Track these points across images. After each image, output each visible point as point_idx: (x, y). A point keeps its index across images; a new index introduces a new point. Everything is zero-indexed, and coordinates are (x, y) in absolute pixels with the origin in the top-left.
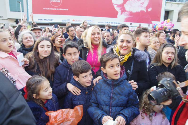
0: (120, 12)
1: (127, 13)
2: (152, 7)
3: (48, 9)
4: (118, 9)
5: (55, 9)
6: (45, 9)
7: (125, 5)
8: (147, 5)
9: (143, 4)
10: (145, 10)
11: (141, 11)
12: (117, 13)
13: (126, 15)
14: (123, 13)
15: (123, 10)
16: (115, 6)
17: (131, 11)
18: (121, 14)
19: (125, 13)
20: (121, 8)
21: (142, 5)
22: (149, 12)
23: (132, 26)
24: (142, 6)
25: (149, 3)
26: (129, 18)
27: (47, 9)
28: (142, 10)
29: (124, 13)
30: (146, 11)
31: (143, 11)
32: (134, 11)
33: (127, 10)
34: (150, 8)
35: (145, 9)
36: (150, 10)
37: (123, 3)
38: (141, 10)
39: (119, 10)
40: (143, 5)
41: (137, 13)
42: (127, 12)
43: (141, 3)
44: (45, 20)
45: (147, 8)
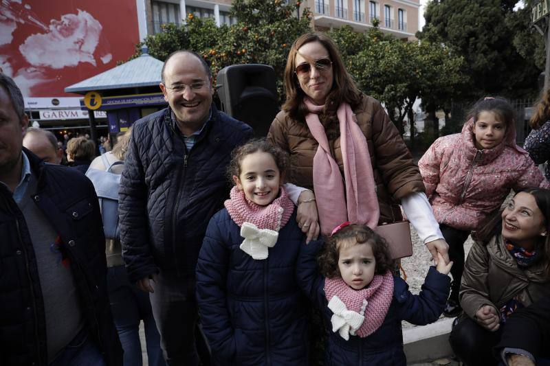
1: (35, 71)
2: (111, 52)
8: (97, 48)
9: (82, 43)
10: (93, 61)
13: (34, 77)
14: (21, 70)
17: (46, 65)
18: (15, 75)
19: (26, 70)
20: (7, 56)
21: (80, 48)
22: (107, 64)
23: (60, 106)
24: (80, 50)
25: (100, 40)
26: (43, 85)
28: (83, 61)
29: (24, 72)
30: (97, 62)
31: (87, 63)
32: (58, 65)
33: (32, 62)
34: (106, 54)
35: (93, 57)
36: (106, 60)
37: (13, 41)
38: (79, 60)
39: (4, 63)
40: (84, 48)
42: (32, 69)
43: (76, 40)
45: (97, 55)
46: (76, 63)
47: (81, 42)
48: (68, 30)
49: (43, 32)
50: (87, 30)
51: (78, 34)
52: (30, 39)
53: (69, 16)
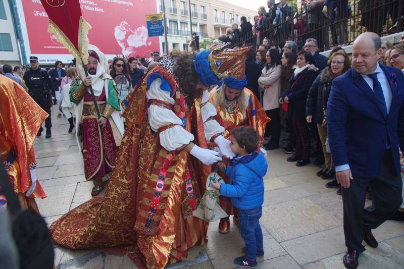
0: (123, 47)
2: (151, 42)
3: (50, 47)
4: (121, 45)
5: (58, 47)
6: (46, 47)
7: (127, 40)
8: (147, 39)
10: (145, 44)
11: (143, 45)
12: (121, 49)
13: (130, 51)
14: (127, 48)
15: (127, 46)
16: (119, 42)
18: (126, 50)
20: (124, 43)
24: (142, 41)
26: (133, 53)
27: (48, 47)
30: (147, 45)
31: (144, 45)
32: (137, 46)
33: (130, 46)
34: (149, 42)
36: (150, 44)
37: (125, 38)
40: (144, 40)
41: (139, 47)
42: (130, 48)
44: (48, 61)
45: (147, 42)
46: (141, 45)
47: (143, 38)
48: (139, 33)
49: (133, 34)
50: (144, 33)
51: (142, 35)
52: (129, 37)
53: (140, 28)
